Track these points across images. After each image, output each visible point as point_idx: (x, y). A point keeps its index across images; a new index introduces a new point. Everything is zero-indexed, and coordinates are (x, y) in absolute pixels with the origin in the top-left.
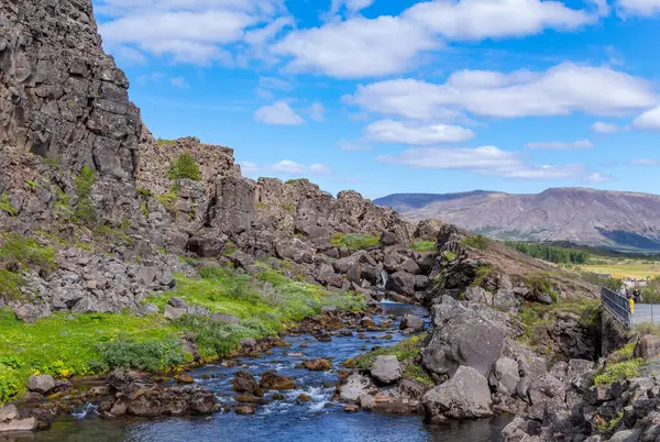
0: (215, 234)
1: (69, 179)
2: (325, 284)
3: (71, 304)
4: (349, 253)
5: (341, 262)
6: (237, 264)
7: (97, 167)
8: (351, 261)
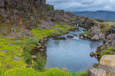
0: (55, 18)
1: (39, 12)
2: (70, 25)
3: (44, 28)
4: (73, 21)
5: (72, 22)
6: (58, 22)
7: (42, 10)
8: (73, 22)
